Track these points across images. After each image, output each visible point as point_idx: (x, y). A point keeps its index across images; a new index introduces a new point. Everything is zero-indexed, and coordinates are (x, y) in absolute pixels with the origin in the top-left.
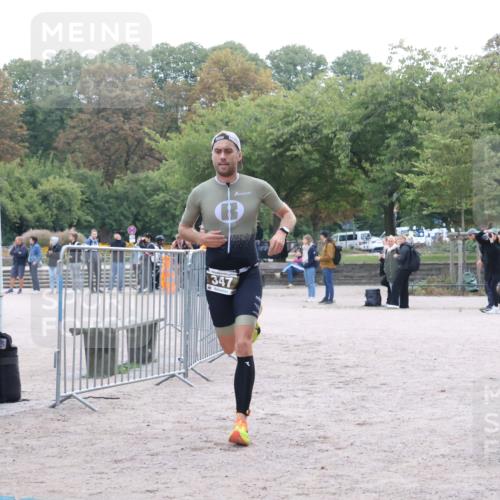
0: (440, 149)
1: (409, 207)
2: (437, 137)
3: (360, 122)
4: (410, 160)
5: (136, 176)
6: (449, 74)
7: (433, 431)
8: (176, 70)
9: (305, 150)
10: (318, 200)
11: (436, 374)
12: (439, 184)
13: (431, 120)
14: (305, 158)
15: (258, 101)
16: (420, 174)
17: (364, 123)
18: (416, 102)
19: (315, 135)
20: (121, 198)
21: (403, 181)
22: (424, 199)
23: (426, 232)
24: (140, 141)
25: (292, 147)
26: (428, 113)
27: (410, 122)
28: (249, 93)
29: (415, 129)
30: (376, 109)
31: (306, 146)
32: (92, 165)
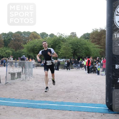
0: (64, 48)
2: (63, 46)
3: (53, 44)
4: (59, 49)
5: (20, 50)
6: (65, 37)
7: (60, 88)
8: (26, 35)
11: (61, 80)
12: (63, 53)
15: (38, 40)
16: (61, 51)
18: (61, 41)
20: (18, 53)
21: (58, 52)
22: (61, 55)
23: (62, 60)
24: (21, 45)
26: (62, 43)
27: (60, 44)
28: (37, 39)
30: (55, 42)
32: (13, 48)
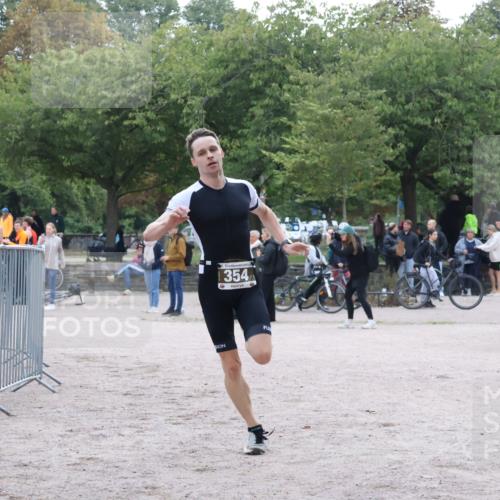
0: (317, 121)
1: (279, 193)
2: (314, 106)
3: (217, 85)
4: (279, 134)
6: (330, 26)
9: (148, 119)
10: (164, 183)
11: (302, 405)
12: (315, 166)
13: (306, 84)
14: (148, 129)
16: (292, 152)
17: (223, 86)
18: (288, 61)
19: (161, 101)
21: (271, 161)
22: (296, 184)
23: (302, 225)
25: (130, 115)
26: (303, 76)
27: (280, 86)
29: (287, 95)
30: (237, 69)
31: (149, 114)
